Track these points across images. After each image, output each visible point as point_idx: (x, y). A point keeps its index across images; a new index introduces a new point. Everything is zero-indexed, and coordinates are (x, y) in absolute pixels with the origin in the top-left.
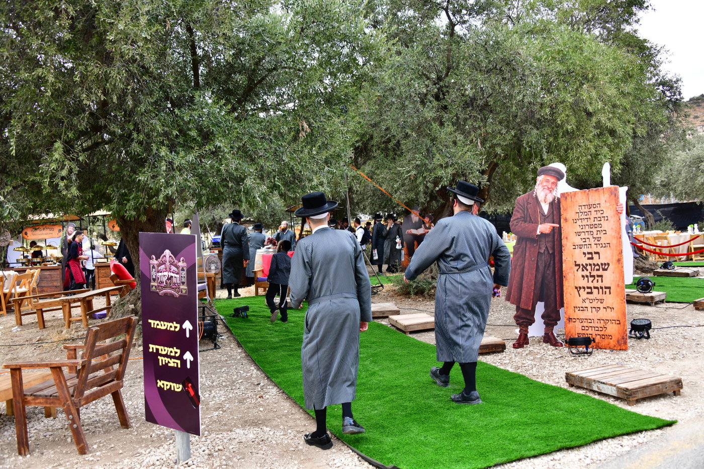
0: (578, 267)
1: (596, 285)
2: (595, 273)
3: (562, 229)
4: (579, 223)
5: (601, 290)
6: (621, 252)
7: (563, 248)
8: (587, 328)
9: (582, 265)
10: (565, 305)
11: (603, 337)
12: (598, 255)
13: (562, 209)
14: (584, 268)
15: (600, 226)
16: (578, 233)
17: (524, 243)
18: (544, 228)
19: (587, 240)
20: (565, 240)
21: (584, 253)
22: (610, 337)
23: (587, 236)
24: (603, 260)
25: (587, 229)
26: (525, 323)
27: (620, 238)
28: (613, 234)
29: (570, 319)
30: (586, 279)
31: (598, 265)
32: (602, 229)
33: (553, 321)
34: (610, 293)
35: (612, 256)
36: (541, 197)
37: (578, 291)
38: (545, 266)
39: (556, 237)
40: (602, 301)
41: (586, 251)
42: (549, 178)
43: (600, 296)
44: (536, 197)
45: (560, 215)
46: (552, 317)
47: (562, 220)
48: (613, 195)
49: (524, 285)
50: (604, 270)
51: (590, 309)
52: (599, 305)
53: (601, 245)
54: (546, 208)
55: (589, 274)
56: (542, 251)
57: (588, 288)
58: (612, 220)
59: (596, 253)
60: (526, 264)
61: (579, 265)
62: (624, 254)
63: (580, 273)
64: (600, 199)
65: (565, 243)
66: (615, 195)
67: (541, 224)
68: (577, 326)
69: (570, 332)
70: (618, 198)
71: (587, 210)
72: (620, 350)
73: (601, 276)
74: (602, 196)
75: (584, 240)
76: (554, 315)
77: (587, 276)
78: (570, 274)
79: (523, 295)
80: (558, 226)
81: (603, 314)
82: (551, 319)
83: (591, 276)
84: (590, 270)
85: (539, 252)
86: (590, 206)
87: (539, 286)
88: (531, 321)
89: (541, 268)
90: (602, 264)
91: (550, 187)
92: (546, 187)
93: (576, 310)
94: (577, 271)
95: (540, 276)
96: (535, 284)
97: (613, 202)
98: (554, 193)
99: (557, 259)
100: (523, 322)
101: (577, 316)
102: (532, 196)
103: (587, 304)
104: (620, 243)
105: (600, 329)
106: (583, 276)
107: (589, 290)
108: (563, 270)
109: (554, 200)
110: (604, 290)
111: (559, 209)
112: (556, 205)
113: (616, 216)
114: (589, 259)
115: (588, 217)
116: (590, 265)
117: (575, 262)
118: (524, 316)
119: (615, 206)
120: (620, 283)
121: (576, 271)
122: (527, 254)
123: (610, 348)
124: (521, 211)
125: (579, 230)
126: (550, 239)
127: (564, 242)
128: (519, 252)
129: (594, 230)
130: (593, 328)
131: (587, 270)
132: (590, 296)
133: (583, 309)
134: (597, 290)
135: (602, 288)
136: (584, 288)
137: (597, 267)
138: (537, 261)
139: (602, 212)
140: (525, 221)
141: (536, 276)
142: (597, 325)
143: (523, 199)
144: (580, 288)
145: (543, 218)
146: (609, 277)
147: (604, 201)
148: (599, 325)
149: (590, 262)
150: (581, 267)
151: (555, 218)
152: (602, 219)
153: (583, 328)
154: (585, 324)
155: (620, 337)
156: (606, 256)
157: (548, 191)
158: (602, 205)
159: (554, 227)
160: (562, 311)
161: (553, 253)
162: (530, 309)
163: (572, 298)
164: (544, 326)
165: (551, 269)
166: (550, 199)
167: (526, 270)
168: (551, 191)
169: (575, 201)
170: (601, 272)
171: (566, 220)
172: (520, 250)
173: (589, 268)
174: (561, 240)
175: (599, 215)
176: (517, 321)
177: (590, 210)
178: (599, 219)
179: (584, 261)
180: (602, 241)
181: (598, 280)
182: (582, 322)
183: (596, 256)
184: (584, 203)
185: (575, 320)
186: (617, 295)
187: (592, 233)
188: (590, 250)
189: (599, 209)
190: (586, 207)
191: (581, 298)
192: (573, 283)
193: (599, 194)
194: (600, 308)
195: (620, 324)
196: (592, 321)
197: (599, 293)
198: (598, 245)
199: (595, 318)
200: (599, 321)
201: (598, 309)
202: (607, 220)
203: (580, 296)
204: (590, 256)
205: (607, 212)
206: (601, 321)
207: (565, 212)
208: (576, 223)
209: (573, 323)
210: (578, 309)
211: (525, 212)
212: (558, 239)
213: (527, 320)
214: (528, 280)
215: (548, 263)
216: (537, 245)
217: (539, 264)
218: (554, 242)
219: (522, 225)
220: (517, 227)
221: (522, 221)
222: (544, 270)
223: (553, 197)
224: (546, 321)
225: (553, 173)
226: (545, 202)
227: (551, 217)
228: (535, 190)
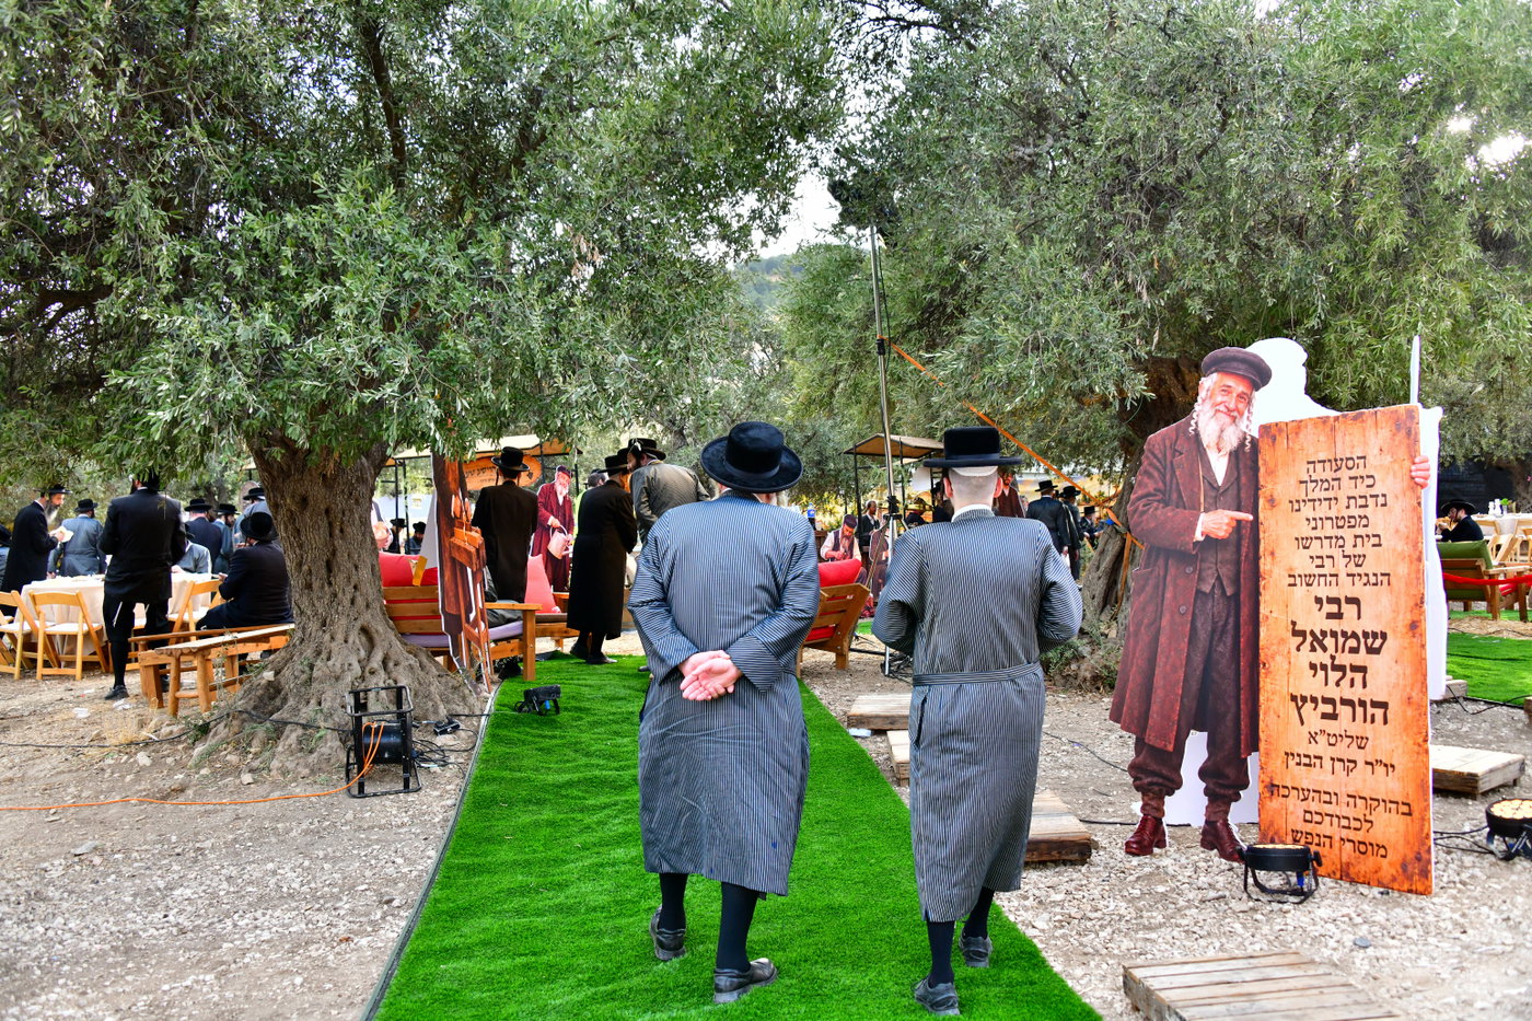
0: (1300, 639)
1: (1348, 694)
2: (1345, 659)
4: (1307, 511)
5: (1359, 710)
7: (1262, 583)
8: (1317, 818)
9: (1312, 633)
10: (1262, 745)
11: (1362, 848)
12: (1355, 606)
13: (1262, 470)
14: (1318, 641)
15: (1364, 522)
16: (1304, 542)
17: (1161, 562)
18: (1214, 522)
19: (1328, 562)
20: (1269, 559)
21: (1318, 600)
22: (1382, 851)
23: (1326, 551)
24: (1369, 624)
25: (1329, 530)
26: (1156, 788)
27: (1419, 559)
28: (1399, 548)
29: (1272, 788)
30: (1321, 674)
31: (1354, 635)
32: (1369, 531)
33: (1229, 787)
34: (1385, 722)
35: (1396, 612)
36: (1208, 435)
37: (1299, 709)
38: (1214, 631)
39: (1244, 550)
40: (1361, 742)
41: (1323, 592)
42: (1230, 382)
43: (1356, 729)
44: (1197, 436)
45: (1256, 487)
46: (1227, 777)
47: (1261, 502)
48: (1403, 432)
49: (1158, 682)
50: (1371, 651)
51: (1327, 764)
52: (1354, 753)
53: (1365, 579)
54: (1220, 466)
55: (1328, 662)
56: (1206, 588)
57: (1326, 701)
58: (1398, 506)
59: (1350, 601)
60: (1165, 622)
61: (1302, 634)
63: (1306, 656)
64: (1366, 443)
65: (1268, 567)
66: (1409, 433)
67: (1206, 511)
68: (1291, 808)
69: (1272, 824)
70: (1416, 441)
71: (1329, 475)
72: (1410, 891)
73: (1363, 669)
74: (1371, 433)
75: (1319, 562)
76: (1231, 772)
77: (1324, 667)
78: (1278, 658)
79: (1154, 708)
80: (1251, 517)
81: (1366, 781)
82: (1225, 782)
83: (1335, 668)
84: (1331, 650)
85: (1198, 592)
86: (1337, 463)
87: (1194, 686)
88: (1173, 784)
89: (1203, 635)
90: (1366, 635)
91: (1232, 406)
92: (1222, 408)
93: (1292, 763)
94: (1298, 649)
95: (1198, 659)
96: (1186, 680)
97: (1402, 453)
98: (1243, 424)
99: (1245, 612)
100: (1150, 784)
101: (1293, 778)
102: (1186, 431)
103: (1320, 748)
104: (1418, 576)
105: (1354, 824)
106: (1313, 666)
107: (1328, 709)
108: (1261, 643)
109: (1242, 445)
110: (1370, 711)
111: (1256, 470)
112: (1246, 461)
113: (1408, 493)
114: (1330, 616)
115: (1330, 494)
116: (1334, 634)
117: (1294, 623)
118: (1154, 767)
119: (1407, 463)
120: (1414, 694)
121: (1294, 650)
122: (1168, 595)
123: (1380, 884)
124: (1156, 474)
125: (1307, 531)
126: (1228, 554)
127: (1265, 564)
128: (1149, 589)
129: (1348, 534)
130: (1335, 820)
131: (1325, 649)
132: (1330, 726)
133: (1310, 761)
134: (1348, 709)
135: (1362, 703)
136: (1314, 700)
137: (1352, 643)
138: (1194, 614)
139: (1370, 481)
140: (1166, 503)
141: (1188, 656)
142: (1345, 811)
143: (1164, 440)
144: (1304, 699)
145: (1213, 494)
146: (1384, 676)
147: (1376, 451)
148: (1350, 812)
149: (1334, 625)
150: (1309, 639)
151: (1243, 495)
152: (1371, 501)
153: (1308, 817)
154: (1314, 806)
155: (1410, 856)
156: (1377, 611)
157: (1228, 420)
158: (1370, 459)
159: (1239, 522)
160: (1253, 761)
161: (1237, 595)
162: (1170, 748)
163: (1281, 726)
164: (1205, 800)
165: (1229, 640)
166: (1232, 441)
167: (1163, 639)
168: (1234, 419)
169: (1297, 447)
170: (1361, 658)
171: (1272, 502)
172: (1152, 582)
173: (1329, 642)
174: (1257, 558)
175: (1362, 490)
176: (1136, 779)
177: (1338, 474)
178: (1361, 502)
179: (1316, 621)
180: (1369, 567)
181: (1352, 680)
182: (1306, 799)
183: (1349, 610)
184: (1322, 457)
185: (1286, 792)
186: (1406, 729)
187: (1341, 542)
188: (1334, 593)
189: (1361, 472)
190: (1327, 464)
191: (1305, 730)
192: (1285, 683)
193: (1364, 429)
194: (1355, 762)
195: (1410, 814)
196: (1334, 799)
197: (1354, 720)
198: (1357, 578)
199: (1343, 792)
200: (1351, 800)
201: (1352, 765)
202: (1384, 505)
203: (1302, 723)
204: (1334, 608)
205: (1383, 481)
206: (1358, 801)
207: (1269, 479)
208: (1299, 510)
209: (1281, 799)
210: (1297, 759)
211: (1168, 477)
212: (1251, 555)
213: (1160, 780)
214: (1168, 667)
215: (1221, 623)
216: (1194, 572)
217: (1199, 625)
218: (1238, 563)
219: (1159, 512)
220: (1145, 517)
221: (1159, 501)
222: (1211, 643)
223: (1241, 435)
224: (1211, 786)
225: (1241, 366)
226: (1220, 451)
227: (1232, 492)
228: (1194, 415)
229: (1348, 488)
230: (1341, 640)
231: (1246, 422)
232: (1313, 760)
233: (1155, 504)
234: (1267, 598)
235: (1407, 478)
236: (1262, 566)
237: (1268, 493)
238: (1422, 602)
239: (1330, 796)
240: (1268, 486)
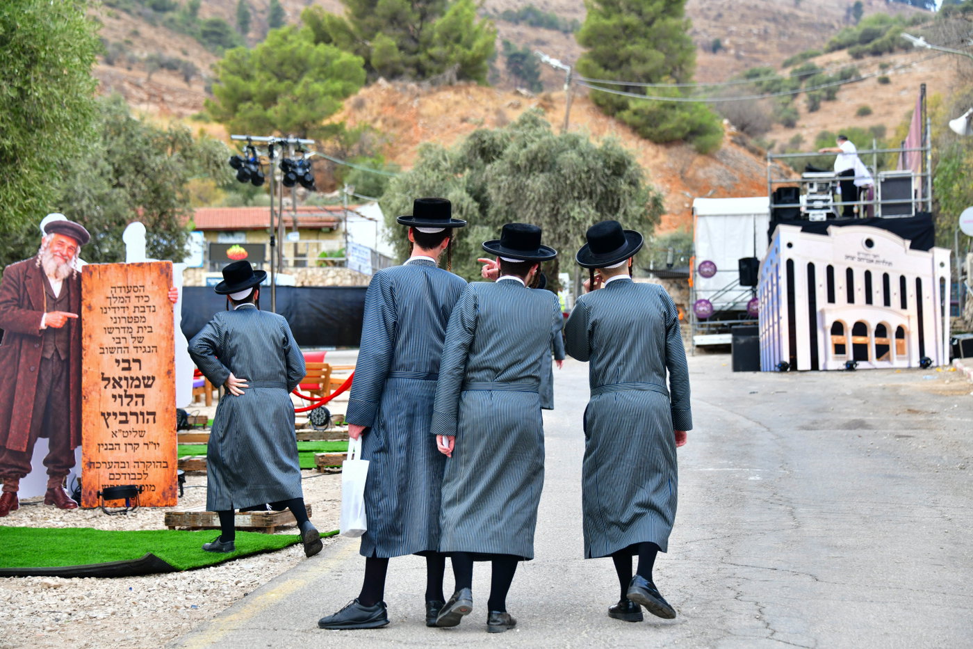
0: (107, 382)
1: (134, 409)
2: (133, 391)
3: (83, 322)
4: (111, 313)
5: (140, 417)
6: (172, 361)
7: (84, 352)
8: (117, 477)
9: (114, 379)
10: (84, 442)
11: (142, 488)
12: (138, 364)
14: (117, 383)
15: (143, 320)
16: (109, 330)
17: (17, 342)
18: (51, 319)
19: (123, 341)
20: (88, 339)
21: (117, 361)
22: (153, 488)
23: (122, 334)
24: (145, 372)
25: (123, 323)
26: (14, 475)
27: (172, 339)
28: (162, 333)
29: (90, 464)
30: (119, 400)
31: (138, 379)
32: (146, 324)
33: (63, 467)
34: (154, 422)
35: (160, 365)
36: (49, 267)
37: (106, 420)
38: (53, 380)
39: (72, 335)
40: (141, 433)
41: (120, 356)
42: (64, 239)
43: (138, 427)
44: (41, 268)
45: (80, 299)
46: (62, 462)
48: (164, 275)
49: (16, 411)
50: (147, 386)
51: (123, 447)
52: (138, 440)
53: (143, 349)
54: (57, 287)
55: (123, 394)
56: (48, 356)
57: (121, 414)
58: (161, 312)
59: (135, 361)
60: (20, 376)
61: (108, 379)
62: (176, 362)
63: (110, 391)
64: (144, 279)
65: (87, 344)
66: (167, 275)
67: (47, 312)
68: (101, 474)
69: (90, 484)
70: (171, 279)
71: (123, 294)
72: (166, 506)
73: (142, 396)
74: (147, 275)
75: (118, 341)
76: (64, 459)
77: (120, 396)
78: (93, 393)
79: (13, 427)
80: (77, 316)
81: (143, 453)
82: (60, 465)
83: (127, 396)
84: (125, 387)
85: (43, 359)
86: (128, 289)
87: (40, 412)
88: (25, 471)
89: (46, 383)
90: (144, 378)
91: (65, 253)
92: (58, 254)
93: (102, 449)
94: (105, 387)
95: (43, 397)
96: (34, 409)
97: (164, 286)
98: (72, 265)
99: (73, 369)
100: (10, 473)
101: (103, 457)
102: (33, 265)
103: (120, 439)
104: (171, 348)
105: (138, 476)
106: (114, 396)
107: (123, 418)
108: (83, 386)
109: (71, 275)
111: (80, 290)
112: (74, 284)
113: (167, 306)
114: (124, 369)
115: (125, 305)
116: (126, 379)
117: (103, 374)
118: (13, 462)
119: (166, 290)
120: (169, 407)
121: (103, 388)
122: (22, 360)
123: (151, 505)
124: (12, 289)
125: (110, 324)
126: (63, 336)
127: (85, 342)
128: (8, 357)
129: (134, 326)
130: (127, 476)
131: (121, 387)
132: (125, 427)
133: (113, 447)
134: (135, 417)
135: (142, 414)
136: (115, 414)
137: (136, 383)
138: (40, 372)
139: (147, 299)
140: (20, 307)
141: (36, 396)
142: (133, 470)
143: (18, 269)
144: (109, 414)
145: (52, 302)
146: (154, 399)
147: (150, 284)
148: (136, 471)
149: (126, 374)
150: (112, 382)
151: (72, 303)
152: (147, 309)
153: (112, 477)
154: (115, 471)
155: (166, 488)
156: (150, 366)
157: (62, 261)
158: (147, 287)
159: (69, 319)
161: (67, 360)
162: (24, 450)
163: (94, 430)
164: (48, 477)
165: (63, 385)
166: (64, 272)
167: (19, 386)
169: (105, 279)
170: (142, 390)
171: (90, 308)
172: (10, 353)
173: (123, 383)
174: (80, 339)
175: (142, 303)
177: (129, 294)
178: (142, 309)
179: (117, 372)
180: (146, 343)
181: (136, 402)
182: (110, 467)
183: (135, 366)
184: (120, 284)
185: (99, 465)
186: (165, 425)
187: (130, 330)
188: (126, 357)
189: (142, 293)
190: (123, 289)
191: (110, 431)
192: (98, 406)
193: (143, 272)
194: (138, 444)
195: (167, 467)
196: (127, 465)
197: (137, 422)
198: (139, 349)
199: (131, 460)
200: (136, 464)
201: (136, 446)
202: (154, 311)
203: (108, 427)
204: (126, 365)
205: (153, 299)
206: (140, 464)
207: (88, 295)
208: (106, 313)
209: (96, 470)
210: (105, 447)
211: (21, 292)
212: (77, 337)
213: (17, 470)
214: (23, 403)
215: (57, 376)
216: (40, 347)
217: (43, 377)
218: (68, 342)
219: (15, 312)
220: (5, 315)
221: (15, 305)
222: (51, 387)
223: (70, 270)
224: (52, 468)
225: (70, 231)
226: (56, 277)
227: (65, 301)
228: (39, 257)
229: (134, 302)
230: (130, 381)
231: (73, 263)
232: (115, 446)
233: (12, 307)
234: (87, 360)
235: (166, 298)
236: (83, 343)
237: (87, 303)
238: (174, 360)
239: (124, 464)
240: (87, 299)
